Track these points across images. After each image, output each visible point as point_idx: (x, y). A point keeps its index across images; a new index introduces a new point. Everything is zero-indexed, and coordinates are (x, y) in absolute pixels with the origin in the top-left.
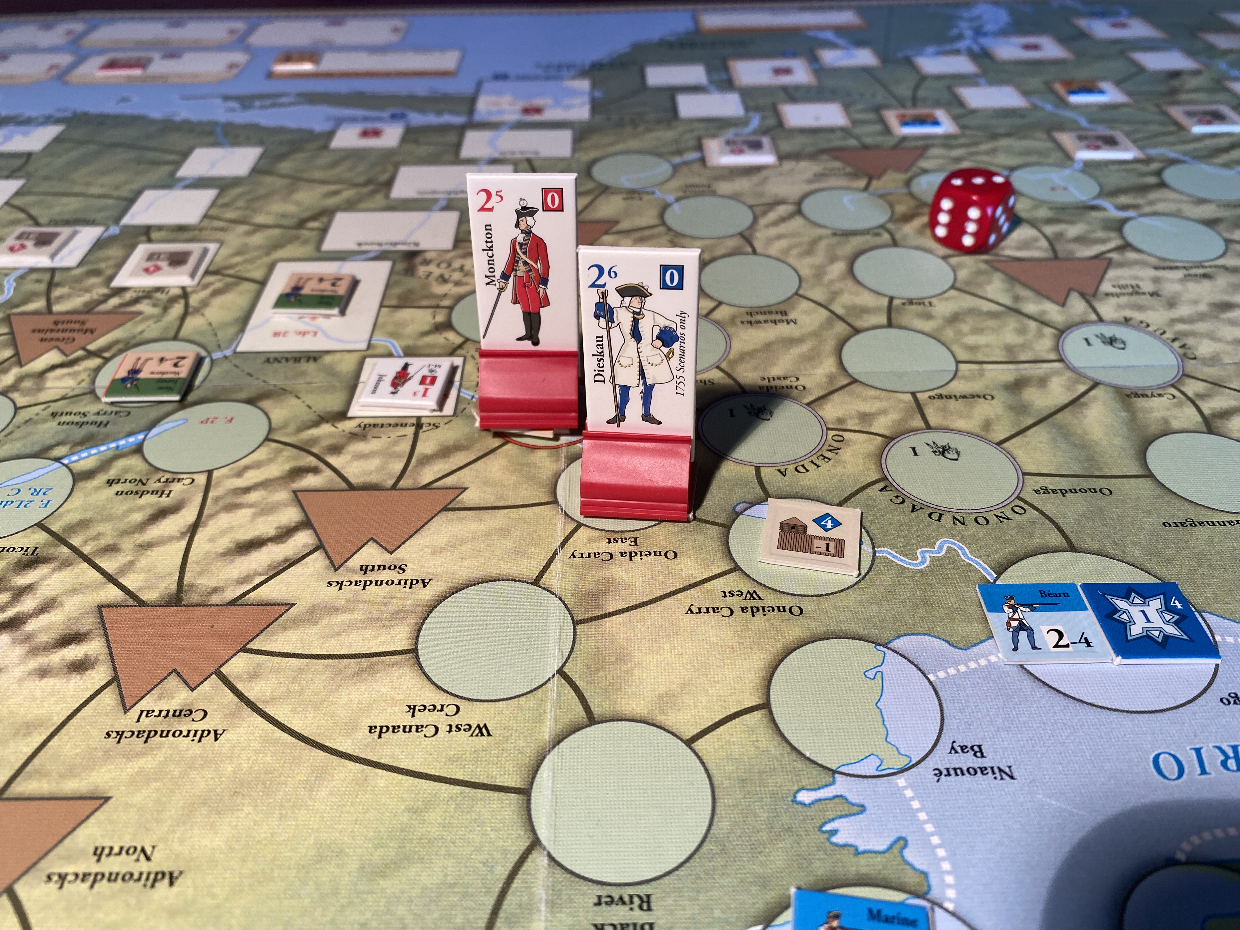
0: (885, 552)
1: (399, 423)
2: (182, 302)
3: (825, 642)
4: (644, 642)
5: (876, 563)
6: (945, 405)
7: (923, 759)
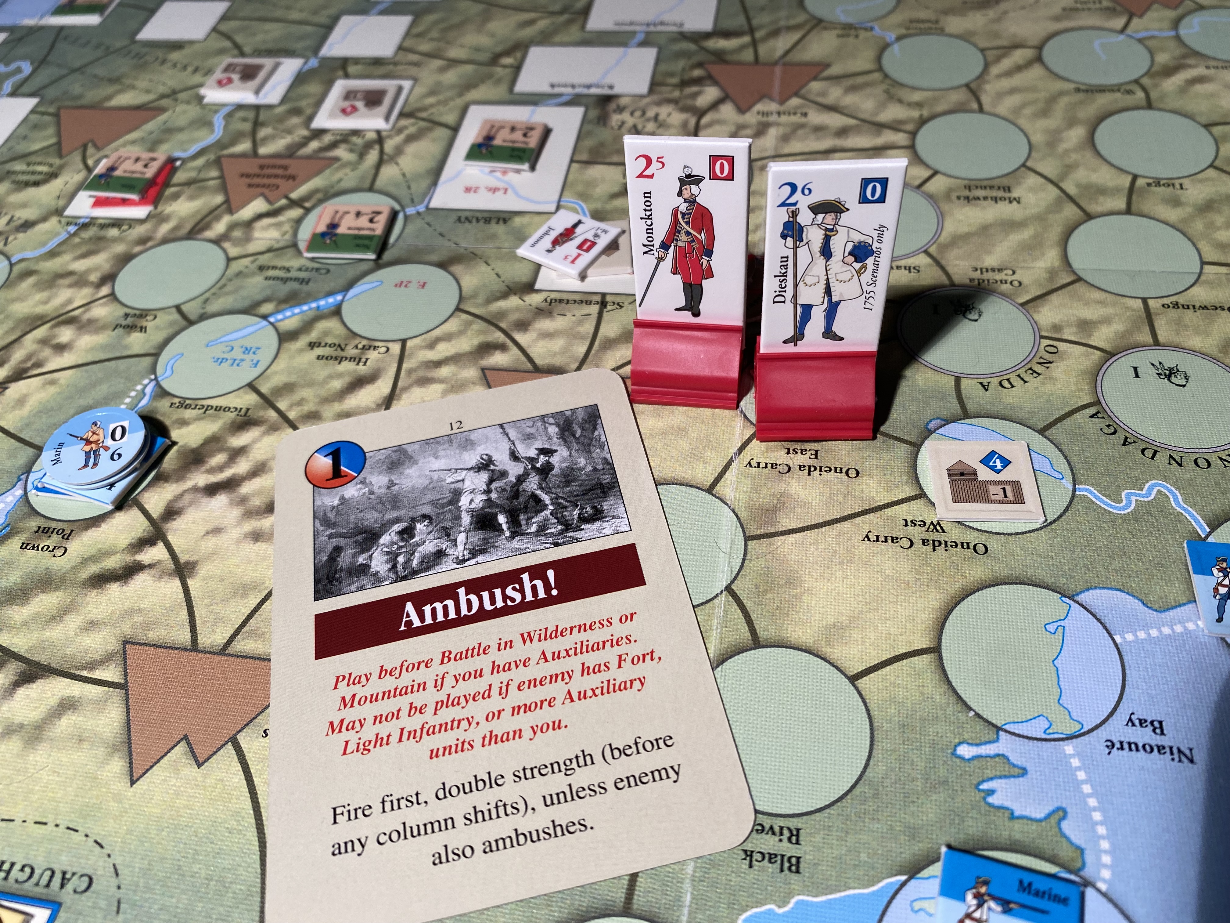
0: (1086, 490)
1: (584, 299)
2: (377, 147)
3: (1007, 586)
4: (815, 567)
5: (1075, 502)
6: (1180, 318)
7: (1096, 728)
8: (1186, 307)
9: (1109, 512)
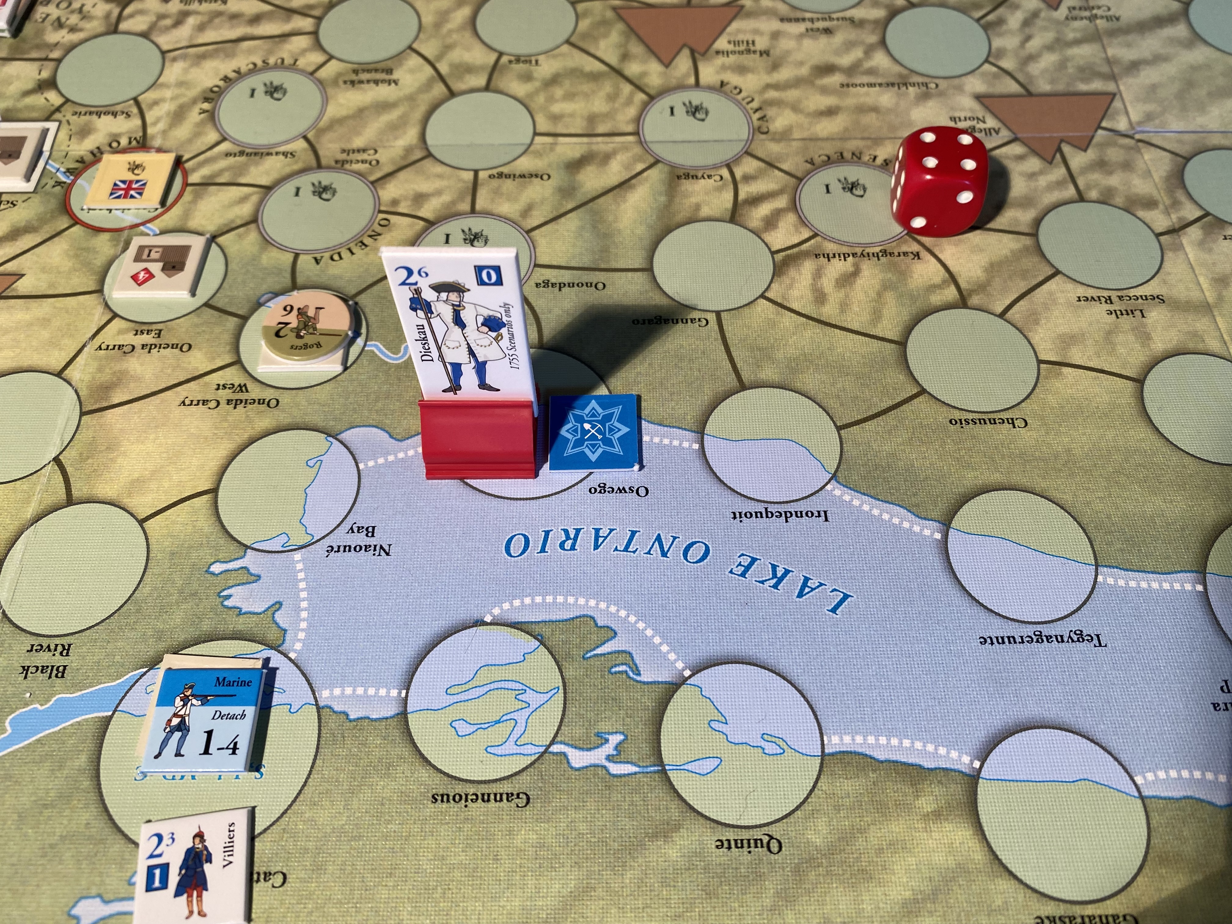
0: (375, 346)
3: (284, 433)
4: (134, 432)
6: (499, 187)
7: (323, 537)
8: (508, 176)
9: (387, 363)
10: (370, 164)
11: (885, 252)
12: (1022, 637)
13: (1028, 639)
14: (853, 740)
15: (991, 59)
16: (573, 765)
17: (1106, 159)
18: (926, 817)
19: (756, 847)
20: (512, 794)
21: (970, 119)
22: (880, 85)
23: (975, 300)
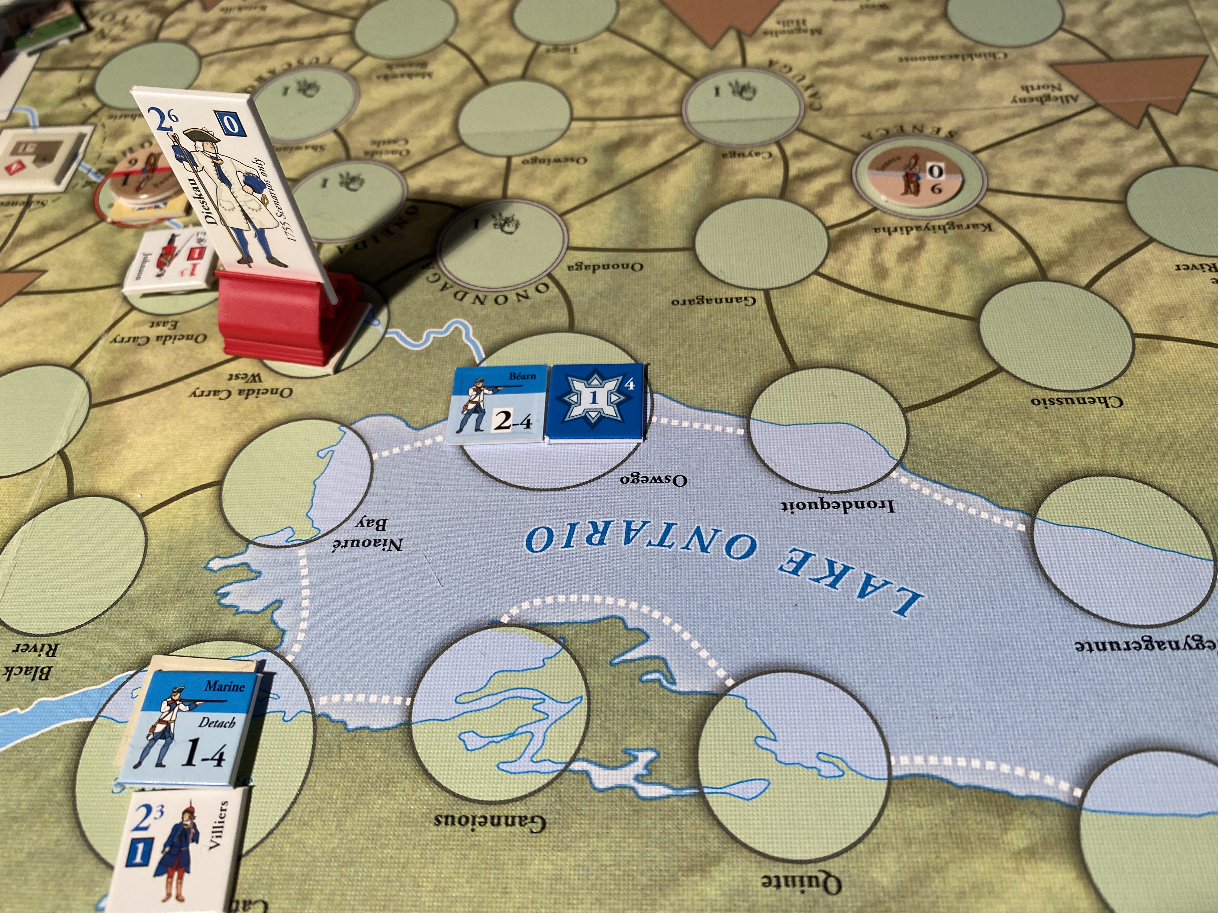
0: (395, 333)
1: (12, 201)
3: (297, 423)
4: (142, 424)
6: (533, 171)
7: (331, 532)
8: (542, 161)
9: (407, 350)
10: (401, 154)
11: (952, 225)
12: (1127, 643)
13: (1135, 645)
14: (926, 761)
15: (1065, 26)
16: (596, 785)
17: (1202, 121)
18: (1017, 855)
19: (810, 885)
20: (526, 818)
21: (1043, 87)
22: (943, 57)
23: (1056, 272)
